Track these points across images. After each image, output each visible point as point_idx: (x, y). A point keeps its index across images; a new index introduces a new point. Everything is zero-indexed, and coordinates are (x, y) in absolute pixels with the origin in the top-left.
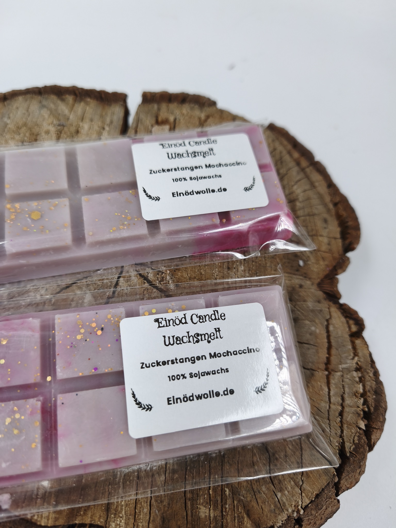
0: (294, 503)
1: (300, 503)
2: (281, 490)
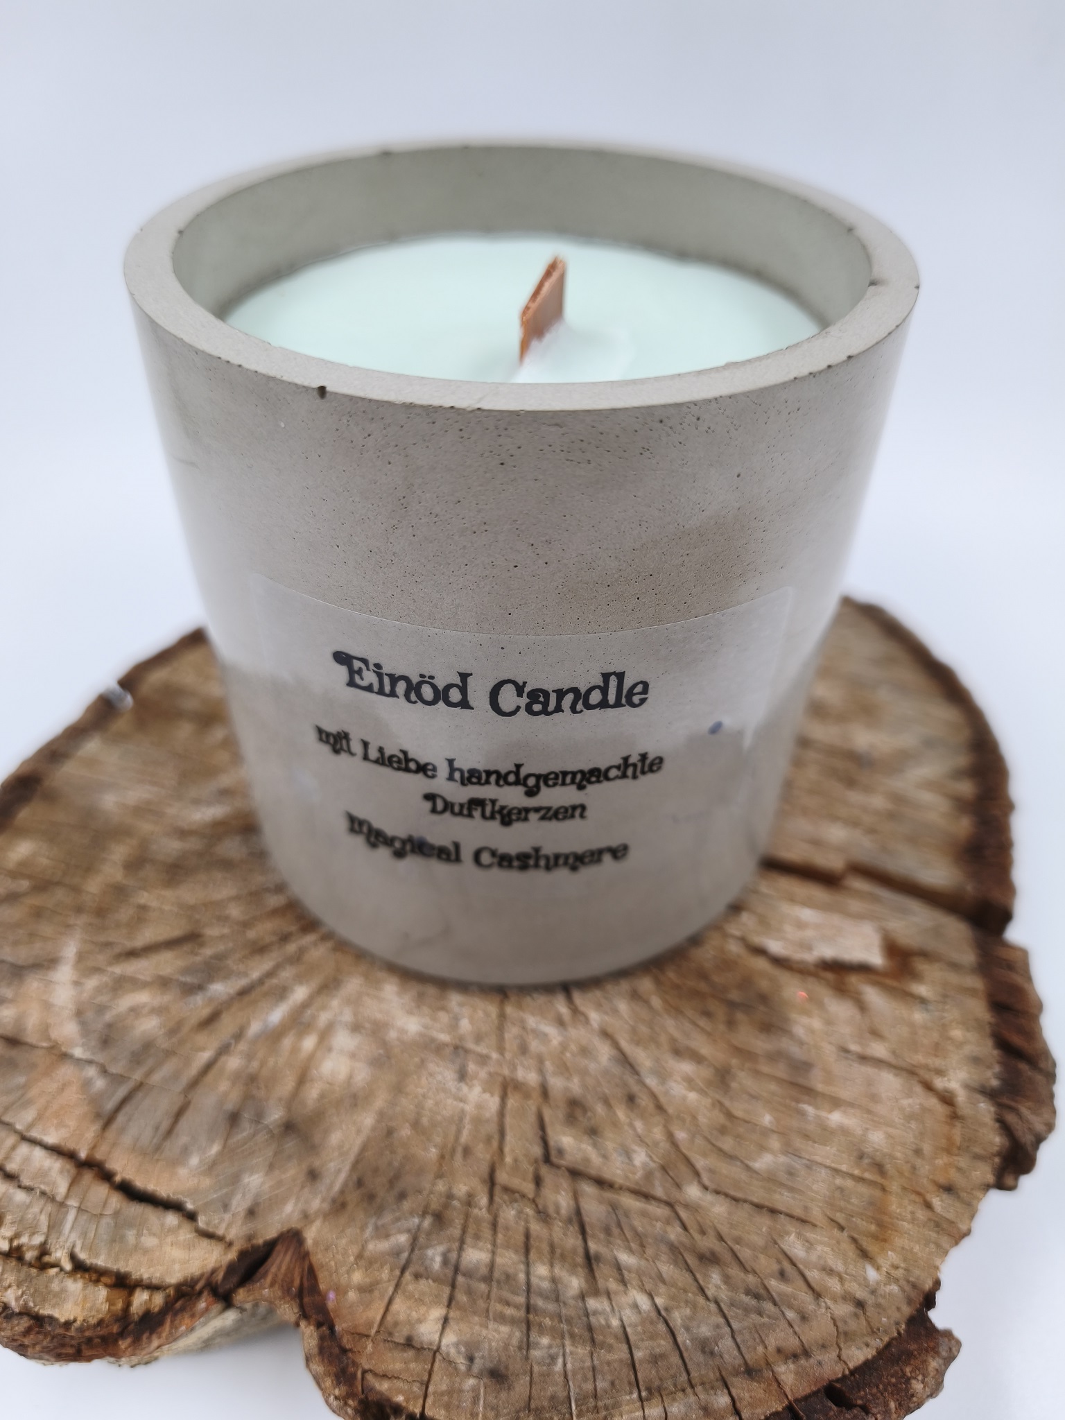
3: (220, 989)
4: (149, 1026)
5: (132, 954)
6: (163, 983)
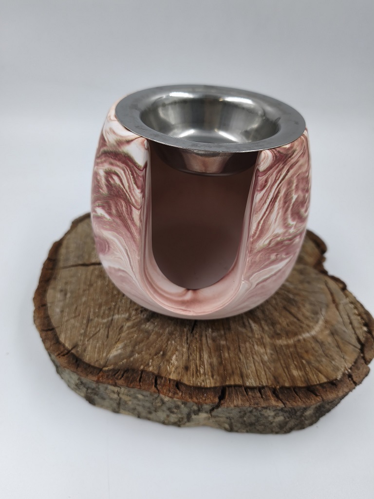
0: (343, 366)
1: (346, 366)
2: (333, 360)
3: (291, 296)
4: (308, 306)
5: (298, 320)
6: (299, 308)
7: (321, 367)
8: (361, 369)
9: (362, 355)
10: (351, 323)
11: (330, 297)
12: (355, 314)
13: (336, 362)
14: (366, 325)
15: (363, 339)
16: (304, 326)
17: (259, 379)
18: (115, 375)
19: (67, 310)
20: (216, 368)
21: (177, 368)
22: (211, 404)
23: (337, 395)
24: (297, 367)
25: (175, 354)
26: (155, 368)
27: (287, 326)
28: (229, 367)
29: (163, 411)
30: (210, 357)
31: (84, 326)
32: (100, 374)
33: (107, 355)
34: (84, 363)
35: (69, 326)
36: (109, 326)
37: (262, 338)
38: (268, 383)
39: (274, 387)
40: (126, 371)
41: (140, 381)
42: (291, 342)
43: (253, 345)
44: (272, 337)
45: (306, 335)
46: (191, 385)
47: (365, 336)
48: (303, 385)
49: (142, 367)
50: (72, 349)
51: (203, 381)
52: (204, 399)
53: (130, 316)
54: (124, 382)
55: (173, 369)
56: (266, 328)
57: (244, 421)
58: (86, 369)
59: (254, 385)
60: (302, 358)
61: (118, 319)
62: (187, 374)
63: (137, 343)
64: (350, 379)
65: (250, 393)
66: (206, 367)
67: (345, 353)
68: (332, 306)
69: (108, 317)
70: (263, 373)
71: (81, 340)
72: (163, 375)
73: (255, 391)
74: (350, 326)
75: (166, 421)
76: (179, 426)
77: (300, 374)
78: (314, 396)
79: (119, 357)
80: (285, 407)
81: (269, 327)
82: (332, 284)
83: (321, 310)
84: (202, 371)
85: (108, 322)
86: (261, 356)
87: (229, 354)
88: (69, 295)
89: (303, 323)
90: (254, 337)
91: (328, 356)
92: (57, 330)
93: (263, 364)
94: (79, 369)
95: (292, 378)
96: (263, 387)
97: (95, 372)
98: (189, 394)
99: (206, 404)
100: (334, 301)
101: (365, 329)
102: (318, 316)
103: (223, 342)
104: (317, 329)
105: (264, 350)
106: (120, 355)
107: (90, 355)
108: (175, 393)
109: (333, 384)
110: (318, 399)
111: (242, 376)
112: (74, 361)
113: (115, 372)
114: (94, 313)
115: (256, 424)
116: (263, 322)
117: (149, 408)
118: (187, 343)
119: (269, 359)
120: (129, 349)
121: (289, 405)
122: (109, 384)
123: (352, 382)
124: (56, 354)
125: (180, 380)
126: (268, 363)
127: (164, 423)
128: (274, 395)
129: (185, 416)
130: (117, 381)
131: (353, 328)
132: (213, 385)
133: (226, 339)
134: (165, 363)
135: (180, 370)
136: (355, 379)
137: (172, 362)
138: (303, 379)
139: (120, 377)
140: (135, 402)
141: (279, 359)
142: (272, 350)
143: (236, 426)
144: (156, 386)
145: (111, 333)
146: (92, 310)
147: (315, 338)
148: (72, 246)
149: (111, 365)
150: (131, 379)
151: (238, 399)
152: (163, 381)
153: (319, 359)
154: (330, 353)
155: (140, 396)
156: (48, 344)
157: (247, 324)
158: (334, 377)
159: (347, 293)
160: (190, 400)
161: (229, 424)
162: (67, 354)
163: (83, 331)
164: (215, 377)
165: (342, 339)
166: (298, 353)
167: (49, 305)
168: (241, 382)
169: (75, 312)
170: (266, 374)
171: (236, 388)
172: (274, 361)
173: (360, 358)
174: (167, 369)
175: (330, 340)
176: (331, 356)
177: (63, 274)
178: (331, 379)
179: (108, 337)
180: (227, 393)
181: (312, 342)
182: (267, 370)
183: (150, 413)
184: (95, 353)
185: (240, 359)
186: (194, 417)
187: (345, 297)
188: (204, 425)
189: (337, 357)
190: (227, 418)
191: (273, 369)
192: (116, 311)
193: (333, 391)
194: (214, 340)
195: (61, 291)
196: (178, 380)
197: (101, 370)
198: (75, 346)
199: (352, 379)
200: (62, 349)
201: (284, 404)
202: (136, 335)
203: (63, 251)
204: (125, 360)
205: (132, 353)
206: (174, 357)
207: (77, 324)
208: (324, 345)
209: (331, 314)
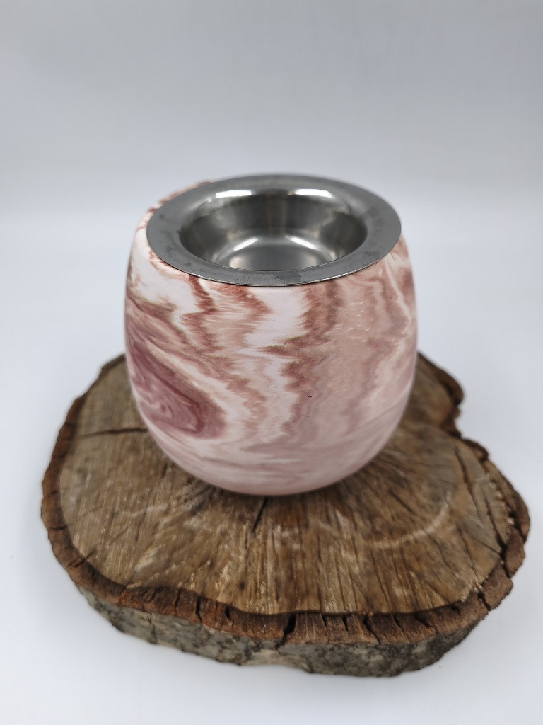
0: (471, 581)
1: (476, 580)
2: (457, 571)
7: (438, 583)
8: (499, 584)
9: (502, 562)
10: (489, 513)
11: (460, 473)
12: (497, 499)
13: (460, 574)
14: (512, 515)
15: (505, 538)
16: (418, 519)
17: (344, 602)
18: (142, 595)
19: (85, 499)
20: (283, 586)
21: (228, 585)
22: (273, 639)
23: (459, 626)
24: (401, 584)
25: (227, 564)
26: (198, 586)
27: (391, 520)
28: (302, 584)
29: (213, 645)
30: (276, 569)
31: (106, 523)
32: (123, 595)
33: (133, 567)
34: (103, 577)
35: (87, 523)
36: (139, 523)
37: (353, 539)
38: (357, 607)
39: (364, 613)
40: (159, 589)
41: (176, 605)
42: (396, 544)
43: (340, 551)
44: (368, 537)
45: (420, 534)
46: (247, 611)
47: (509, 532)
48: (409, 611)
49: (180, 584)
50: (88, 557)
51: (264, 605)
52: (263, 631)
53: (169, 508)
54: (153, 606)
55: (223, 588)
56: (361, 524)
57: (327, 661)
58: (104, 586)
59: (337, 611)
60: (410, 568)
61: (153, 513)
62: (242, 595)
63: (175, 548)
64: (481, 600)
65: (329, 623)
66: (269, 583)
67: (477, 560)
68: (463, 487)
69: (139, 510)
70: (351, 592)
71: (101, 543)
72: (209, 596)
73: (338, 620)
74: (488, 517)
75: (220, 658)
76: (239, 664)
77: (406, 593)
78: (424, 627)
79: (150, 570)
80: (380, 644)
81: (364, 522)
82: (466, 452)
83: (445, 494)
84: (263, 590)
85: (138, 517)
86: (349, 567)
87: (303, 563)
88: (89, 477)
89: (417, 515)
90: (342, 538)
91: (450, 565)
92: (70, 529)
93: (352, 579)
94: (96, 587)
95: (394, 600)
96: (349, 614)
97: (116, 591)
98: (244, 624)
99: (266, 639)
100: (466, 479)
101: (511, 521)
102: (440, 503)
103: (296, 547)
104: (437, 525)
105: (355, 557)
106: (152, 566)
107: (111, 568)
108: (223, 623)
109: (454, 608)
110: (430, 632)
111: (320, 597)
112: (90, 574)
113: (143, 591)
114: (121, 503)
115: (345, 664)
116: (356, 515)
117: (194, 640)
118: (246, 548)
119: (361, 570)
120: (164, 558)
121: (385, 641)
122: (134, 608)
123: (483, 605)
124: (66, 564)
125: (232, 603)
126: (359, 578)
127: (217, 659)
128: (365, 627)
129: (242, 652)
130: (145, 605)
131: (492, 521)
132: (276, 612)
133: (301, 542)
134: (213, 578)
135: (233, 589)
136: (488, 600)
137: (222, 576)
138: (409, 601)
139: (149, 598)
140: (173, 631)
141: (376, 571)
142: (368, 557)
143: (317, 667)
144: (197, 613)
145: (141, 533)
146: (119, 498)
147: (432, 539)
148: (99, 404)
149: (138, 580)
150: (164, 602)
151: (312, 632)
152: (207, 605)
153: (435, 570)
154: (453, 561)
155: (178, 625)
156: (58, 548)
157: (332, 517)
158: (457, 598)
159: (487, 465)
160: (243, 633)
161: (307, 664)
162: (81, 563)
163: (104, 530)
164: (280, 599)
165: (473, 538)
166: (405, 563)
167: (62, 492)
168: (318, 606)
169: (95, 502)
170: (355, 594)
171: (311, 616)
172: (368, 574)
173: (500, 566)
174: (214, 588)
175: (455, 540)
176: (454, 565)
177: (85, 446)
178: (452, 600)
179: (137, 539)
180: (297, 623)
181: (428, 545)
182: (356, 588)
183: (196, 646)
184: (118, 563)
185: (319, 571)
186: (254, 654)
187: (484, 472)
188: (274, 663)
189: (463, 567)
190: (301, 656)
191: (365, 586)
192: (151, 501)
193: (454, 620)
194: (283, 542)
195: (80, 471)
196: (229, 604)
197: (124, 588)
198: (92, 553)
199: (484, 600)
200: (75, 557)
201: (378, 639)
202: (175, 537)
203: (86, 412)
204: (158, 574)
205: (168, 563)
206: (225, 570)
207: (98, 520)
208: (446, 548)
209: (461, 500)
